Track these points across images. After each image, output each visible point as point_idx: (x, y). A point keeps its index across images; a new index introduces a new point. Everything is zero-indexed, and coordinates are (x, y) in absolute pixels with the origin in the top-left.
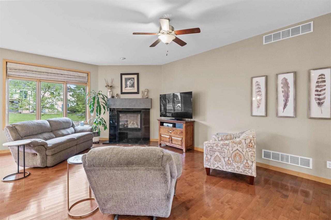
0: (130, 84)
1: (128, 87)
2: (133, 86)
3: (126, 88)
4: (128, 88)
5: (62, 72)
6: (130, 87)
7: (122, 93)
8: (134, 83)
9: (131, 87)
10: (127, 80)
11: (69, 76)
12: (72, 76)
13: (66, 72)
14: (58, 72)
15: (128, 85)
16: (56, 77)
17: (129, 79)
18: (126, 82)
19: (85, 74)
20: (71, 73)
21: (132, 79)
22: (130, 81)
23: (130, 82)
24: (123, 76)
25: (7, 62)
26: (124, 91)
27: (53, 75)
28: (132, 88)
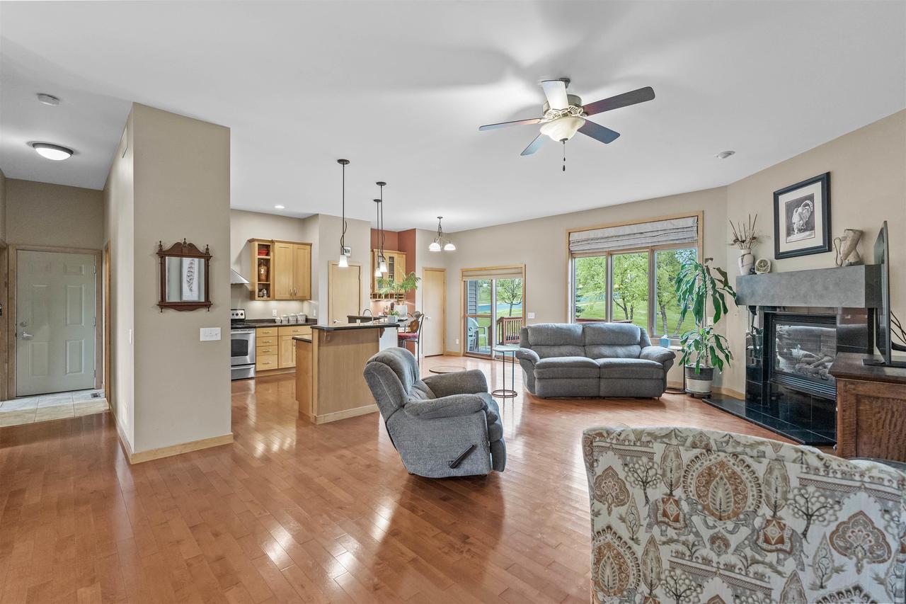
0: (801, 219)
1: (796, 231)
2: (808, 226)
3: (789, 238)
4: (796, 236)
5: (643, 228)
6: (800, 230)
7: (779, 256)
8: (812, 213)
9: (805, 230)
10: (791, 207)
11: (656, 234)
12: (660, 233)
13: (649, 227)
14: (635, 229)
15: (795, 226)
16: (632, 242)
17: (798, 203)
18: (789, 217)
19: (691, 219)
20: (659, 226)
21: (808, 202)
22: (800, 210)
23: (800, 215)
24: (780, 197)
25: (569, 233)
26: (784, 248)
27: (626, 238)
28: (808, 233)
